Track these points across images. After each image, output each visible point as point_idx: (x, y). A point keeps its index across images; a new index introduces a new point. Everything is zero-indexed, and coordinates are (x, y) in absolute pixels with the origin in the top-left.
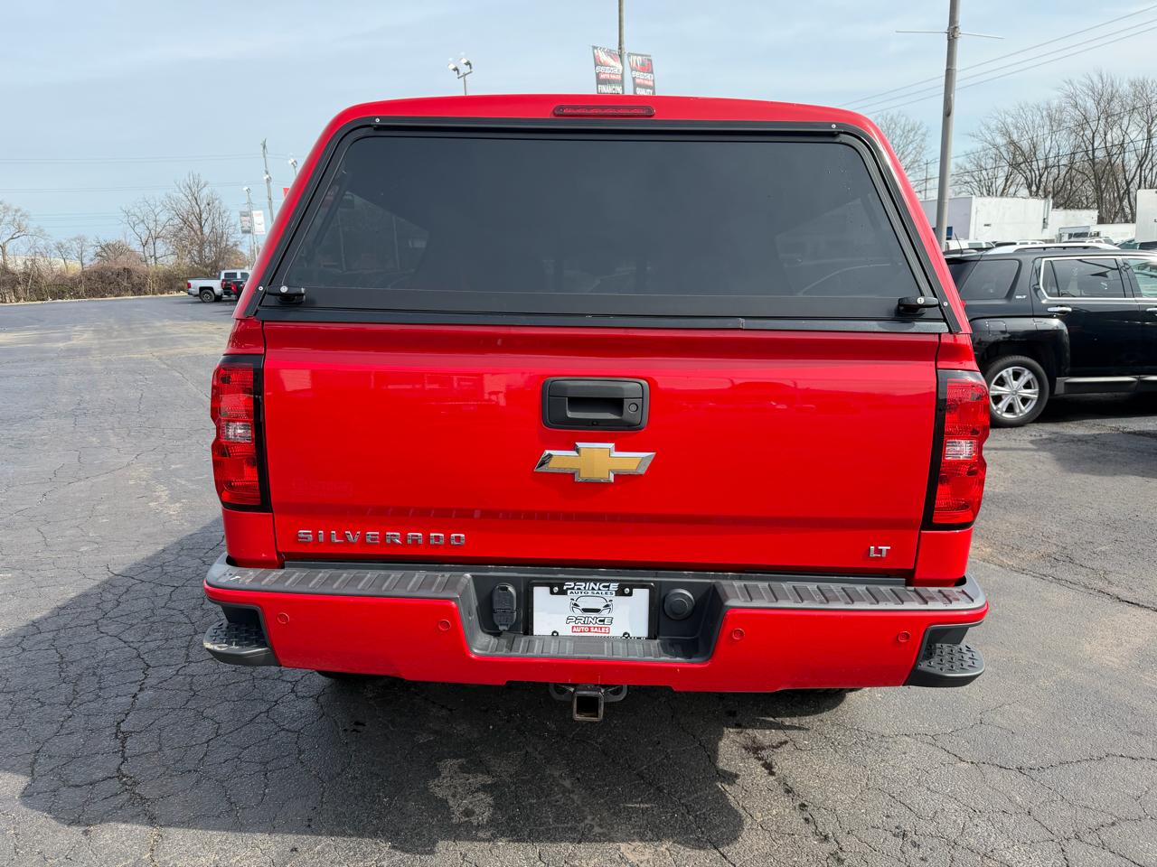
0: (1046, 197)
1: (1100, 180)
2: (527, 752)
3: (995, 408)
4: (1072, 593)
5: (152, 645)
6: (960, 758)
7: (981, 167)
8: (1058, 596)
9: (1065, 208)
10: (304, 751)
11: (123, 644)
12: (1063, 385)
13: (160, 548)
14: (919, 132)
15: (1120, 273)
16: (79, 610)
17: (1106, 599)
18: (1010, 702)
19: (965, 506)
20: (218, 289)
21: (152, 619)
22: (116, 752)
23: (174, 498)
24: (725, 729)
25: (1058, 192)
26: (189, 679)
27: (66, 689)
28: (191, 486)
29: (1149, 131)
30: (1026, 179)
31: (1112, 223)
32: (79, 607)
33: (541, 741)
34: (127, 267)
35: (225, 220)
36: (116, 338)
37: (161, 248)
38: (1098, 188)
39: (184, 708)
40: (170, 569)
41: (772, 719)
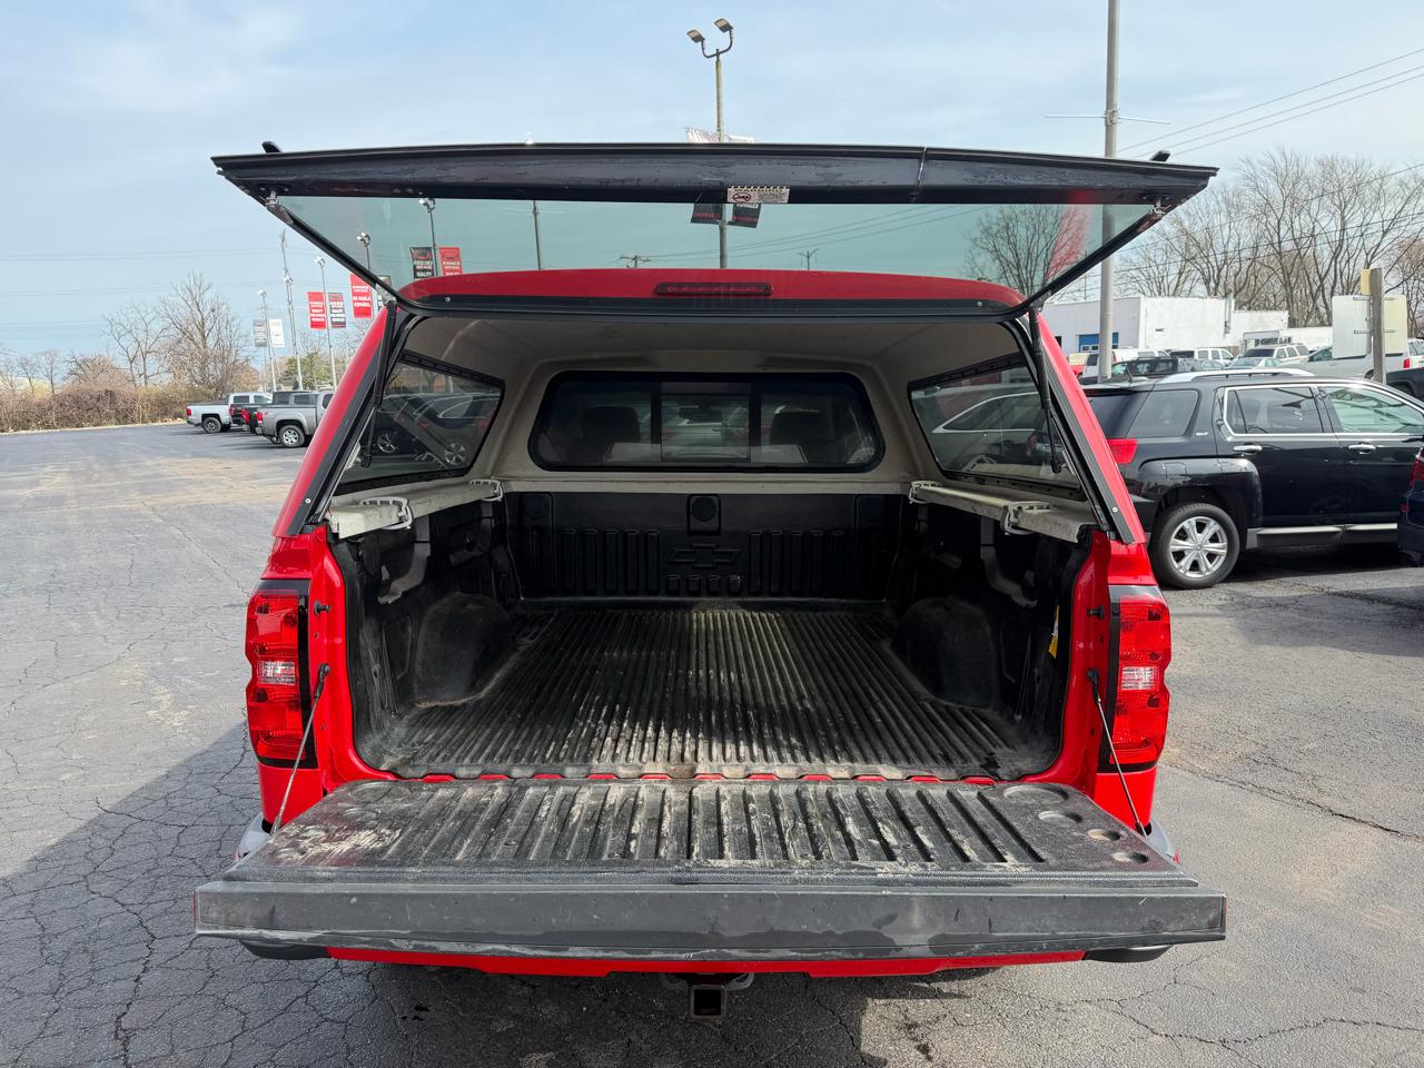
0: (1226, 296)
1: (1289, 275)
2: (630, 1041)
3: (1176, 566)
4: (1276, 806)
5: (157, 908)
6: (1152, 1030)
7: (1150, 259)
8: (1261, 810)
9: (1249, 309)
10: (353, 1049)
11: (121, 908)
12: (1255, 537)
13: (162, 772)
14: (1075, 219)
15: (1316, 402)
16: (63, 862)
17: (1316, 812)
18: (1209, 954)
19: (1146, 743)
20: (226, 417)
21: (155, 872)
22: (116, 1058)
23: (178, 705)
24: (869, 1000)
25: (1241, 290)
26: (205, 954)
27: (50, 973)
28: (199, 687)
29: (1343, 218)
30: (1203, 274)
31: (1305, 326)
32: (62, 858)
33: (646, 1026)
34: (109, 388)
35: (234, 329)
36: (98, 481)
37: (153, 365)
38: (1287, 285)
39: (200, 994)
40: (176, 802)
41: (926, 985)
